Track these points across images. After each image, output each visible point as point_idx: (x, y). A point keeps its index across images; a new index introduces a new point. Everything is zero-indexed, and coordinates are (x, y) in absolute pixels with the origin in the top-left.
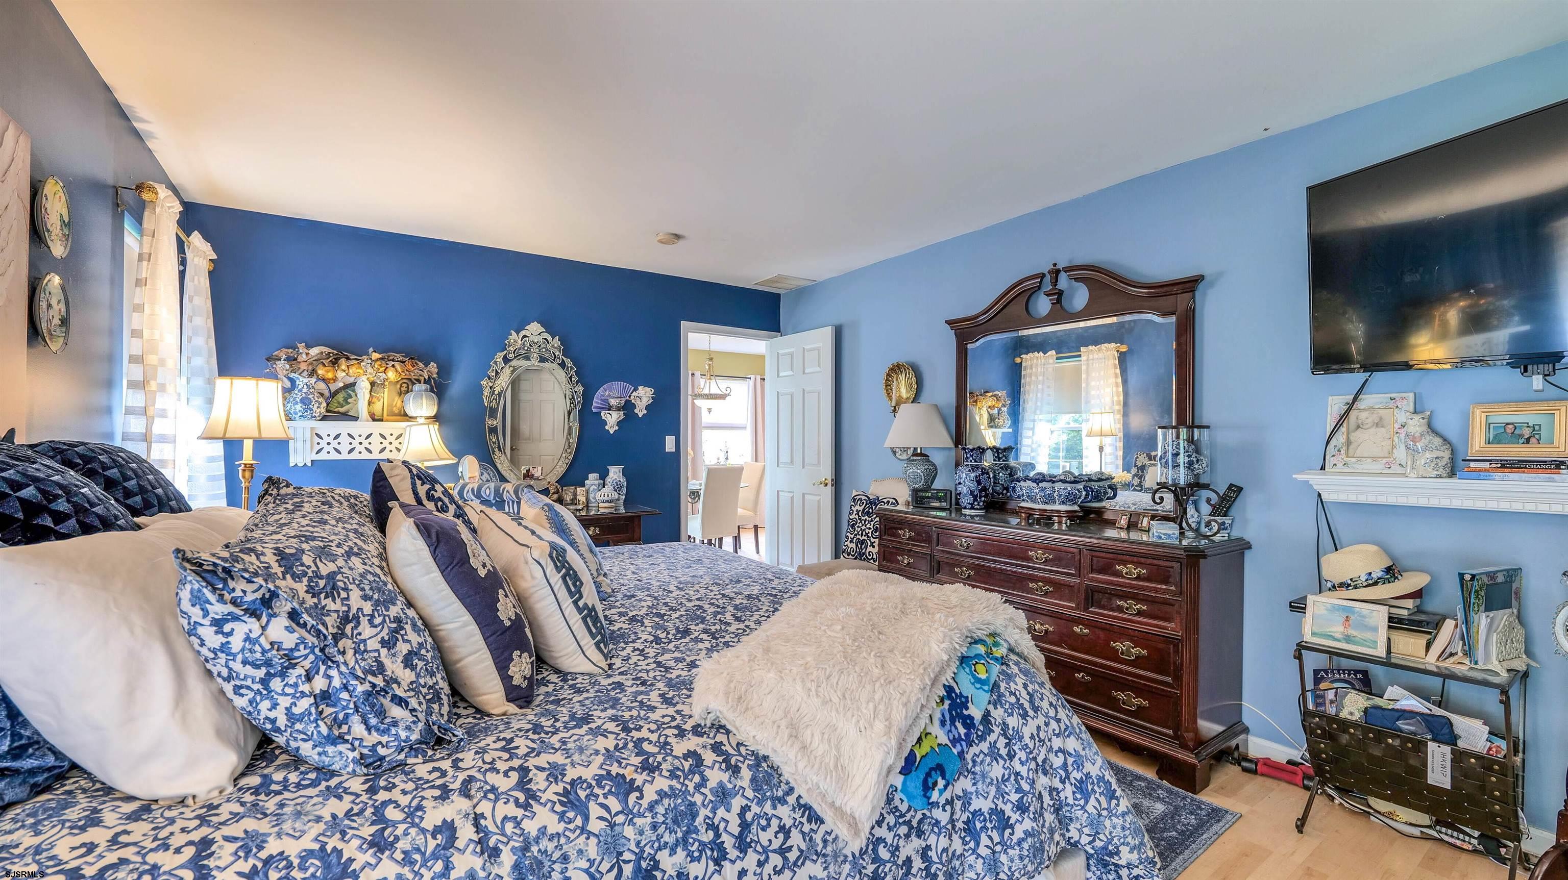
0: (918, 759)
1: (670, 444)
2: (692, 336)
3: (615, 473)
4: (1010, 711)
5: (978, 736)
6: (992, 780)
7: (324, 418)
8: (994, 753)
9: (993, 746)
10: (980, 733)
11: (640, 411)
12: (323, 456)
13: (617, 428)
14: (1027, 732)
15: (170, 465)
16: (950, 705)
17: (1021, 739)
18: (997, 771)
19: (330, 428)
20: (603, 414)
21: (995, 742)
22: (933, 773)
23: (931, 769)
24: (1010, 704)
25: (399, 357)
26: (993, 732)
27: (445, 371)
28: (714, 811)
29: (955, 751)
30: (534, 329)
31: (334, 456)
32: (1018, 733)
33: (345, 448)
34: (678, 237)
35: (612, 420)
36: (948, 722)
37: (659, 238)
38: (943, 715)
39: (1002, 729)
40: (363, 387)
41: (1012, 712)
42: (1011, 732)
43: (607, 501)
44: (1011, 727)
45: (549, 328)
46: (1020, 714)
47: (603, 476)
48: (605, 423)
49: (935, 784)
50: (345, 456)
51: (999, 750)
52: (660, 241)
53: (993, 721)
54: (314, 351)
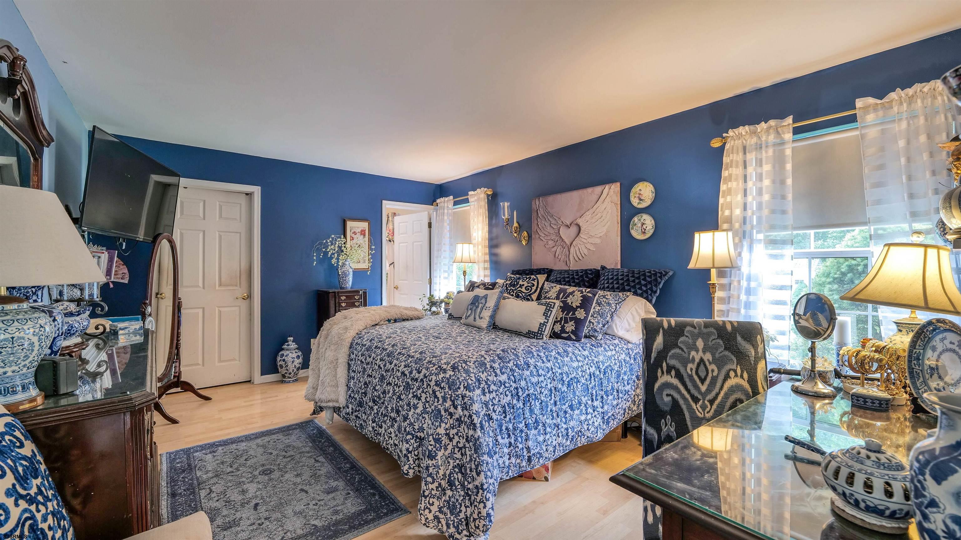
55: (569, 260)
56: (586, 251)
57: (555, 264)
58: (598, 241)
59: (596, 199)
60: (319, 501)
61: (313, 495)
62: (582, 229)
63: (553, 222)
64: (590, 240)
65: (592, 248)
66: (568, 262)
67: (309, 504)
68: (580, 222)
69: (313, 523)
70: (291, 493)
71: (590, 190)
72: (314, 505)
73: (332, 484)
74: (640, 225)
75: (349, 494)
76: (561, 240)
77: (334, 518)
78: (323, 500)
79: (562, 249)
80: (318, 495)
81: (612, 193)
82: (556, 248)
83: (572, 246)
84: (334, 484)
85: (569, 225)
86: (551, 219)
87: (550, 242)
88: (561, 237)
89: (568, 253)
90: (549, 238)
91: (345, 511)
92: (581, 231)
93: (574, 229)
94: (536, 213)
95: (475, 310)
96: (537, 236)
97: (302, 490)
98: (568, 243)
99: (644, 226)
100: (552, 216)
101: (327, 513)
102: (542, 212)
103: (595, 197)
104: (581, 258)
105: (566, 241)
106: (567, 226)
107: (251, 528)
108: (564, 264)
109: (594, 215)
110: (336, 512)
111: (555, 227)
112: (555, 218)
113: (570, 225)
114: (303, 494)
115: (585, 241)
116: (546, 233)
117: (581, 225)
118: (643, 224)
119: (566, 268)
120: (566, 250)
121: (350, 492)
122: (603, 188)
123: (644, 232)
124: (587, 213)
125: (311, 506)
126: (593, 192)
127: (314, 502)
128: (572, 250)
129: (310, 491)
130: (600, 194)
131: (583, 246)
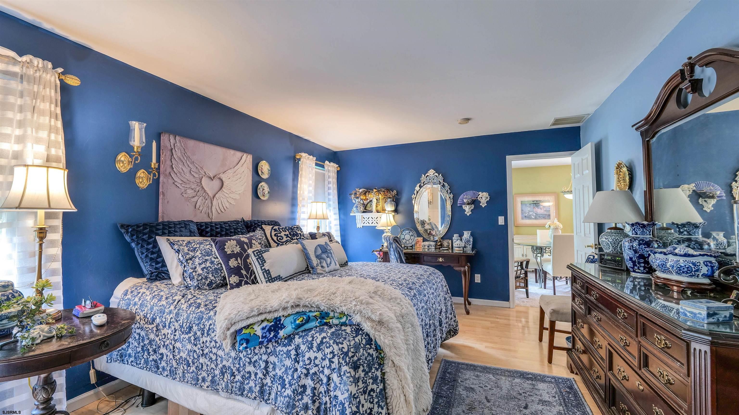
0: (243, 333)
1: (501, 220)
2: (513, 162)
3: (467, 235)
4: (304, 342)
5: (283, 343)
6: (284, 365)
7: (364, 212)
8: (288, 354)
9: (289, 351)
10: (285, 343)
11: (483, 204)
12: (365, 225)
13: (471, 213)
14: (307, 355)
15: (306, 226)
16: (273, 325)
17: (303, 356)
18: (288, 363)
19: (366, 215)
20: (463, 206)
21: (290, 351)
22: (243, 340)
23: (244, 339)
24: (307, 340)
25: (383, 190)
26: (291, 346)
27: (399, 193)
28: (206, 321)
29: (260, 340)
30: (431, 172)
31: (368, 225)
32: (303, 353)
33: (370, 222)
34: (468, 120)
35: (468, 209)
36: (266, 329)
37: (459, 122)
38: (266, 326)
39: (296, 347)
40: (375, 201)
41: (305, 344)
42: (300, 351)
43: (457, 247)
44: (301, 349)
45: (437, 171)
46: (308, 347)
47: (461, 236)
48: (465, 211)
49: (242, 344)
50: (371, 225)
51: (291, 355)
52: (460, 123)
53: (294, 342)
54: (361, 191)
55: (212, 212)
56: (227, 205)
57: (195, 215)
58: (237, 197)
59: (237, 162)
60: (482, 387)
61: (483, 393)
62: (225, 184)
63: (194, 169)
64: (232, 195)
65: (233, 202)
66: (210, 214)
67: (490, 389)
68: (224, 177)
69: (494, 378)
70: (497, 403)
71: (232, 152)
72: (487, 387)
73: (465, 393)
74: (262, 190)
75: (461, 381)
76: (203, 191)
77: (481, 374)
78: (480, 387)
79: (204, 201)
80: (480, 391)
81: (248, 161)
82: (196, 198)
83: (215, 199)
84: (464, 393)
85: (212, 177)
86: (191, 166)
87: (189, 191)
88: (203, 188)
89: (210, 205)
90: (188, 186)
91: (472, 374)
92: (224, 186)
93: (216, 183)
94: (169, 153)
95: (332, 256)
96: (171, 181)
97: (488, 401)
98: (211, 195)
99: (264, 191)
100: (193, 163)
101: (483, 378)
102: (179, 154)
103: (236, 160)
104: (223, 210)
105: (209, 192)
106: (210, 178)
107: (531, 394)
108: (206, 216)
109: (235, 174)
110: (477, 376)
111: (196, 176)
112: (197, 166)
113: (214, 177)
114: (489, 398)
115: (227, 195)
116: (184, 180)
117: (224, 180)
118: (263, 189)
119: (207, 220)
120: (208, 201)
121: (460, 382)
122: (242, 155)
123: (264, 195)
124: (229, 171)
125: (489, 387)
126: (234, 154)
127: (486, 388)
128: (215, 202)
129: (483, 397)
130: (240, 158)
131: (225, 200)
